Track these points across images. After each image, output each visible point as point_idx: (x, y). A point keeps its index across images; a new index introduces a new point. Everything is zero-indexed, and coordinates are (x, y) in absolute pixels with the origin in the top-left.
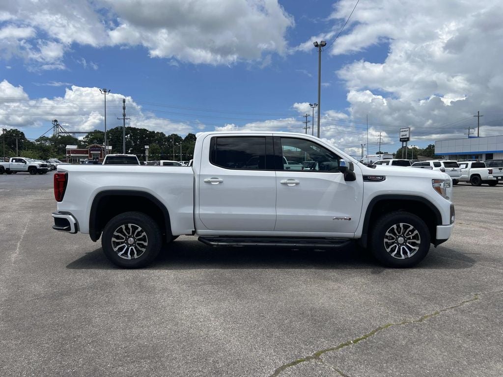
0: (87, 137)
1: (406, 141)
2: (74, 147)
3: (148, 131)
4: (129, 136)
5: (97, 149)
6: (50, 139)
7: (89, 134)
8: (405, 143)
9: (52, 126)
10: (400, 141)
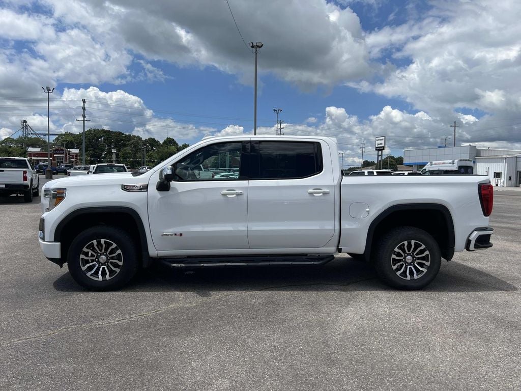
0: (57, 139)
1: (381, 150)
2: (37, 150)
3: (123, 134)
4: (102, 138)
5: (61, 152)
6: (15, 141)
7: (59, 136)
8: (380, 152)
9: (21, 126)
10: (376, 150)
